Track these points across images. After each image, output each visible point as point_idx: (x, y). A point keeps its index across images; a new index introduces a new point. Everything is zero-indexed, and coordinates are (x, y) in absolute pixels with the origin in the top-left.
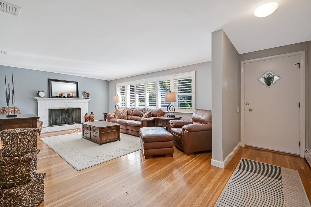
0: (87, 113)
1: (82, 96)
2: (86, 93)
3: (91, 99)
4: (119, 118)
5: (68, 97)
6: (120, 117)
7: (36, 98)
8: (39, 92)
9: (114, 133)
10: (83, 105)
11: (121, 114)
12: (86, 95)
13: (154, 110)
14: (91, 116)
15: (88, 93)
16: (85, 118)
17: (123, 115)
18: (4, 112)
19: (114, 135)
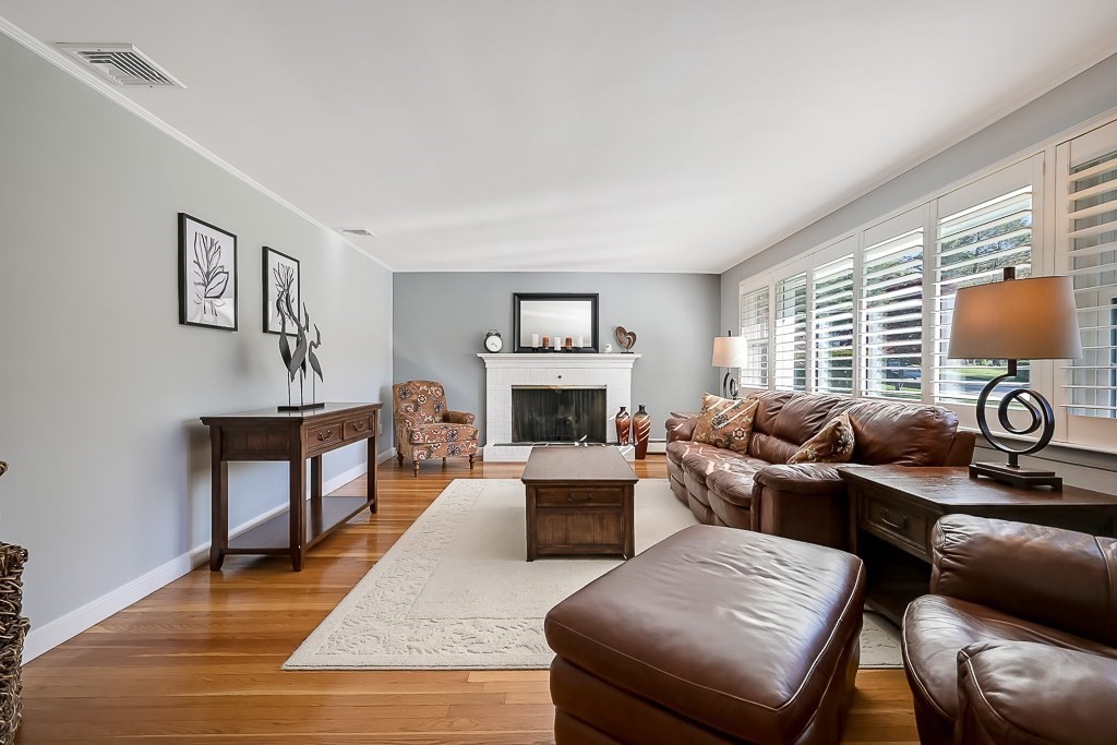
0: (623, 409)
1: (610, 346)
2: (625, 333)
3: (639, 356)
4: (710, 443)
5: (565, 350)
6: (713, 437)
7: (479, 355)
8: (488, 335)
9: (601, 519)
10: (613, 377)
11: (719, 423)
12: (625, 339)
13: (877, 417)
14: (637, 419)
15: (630, 334)
16: (618, 425)
17: (730, 428)
18: (405, 394)
19: (602, 526)
